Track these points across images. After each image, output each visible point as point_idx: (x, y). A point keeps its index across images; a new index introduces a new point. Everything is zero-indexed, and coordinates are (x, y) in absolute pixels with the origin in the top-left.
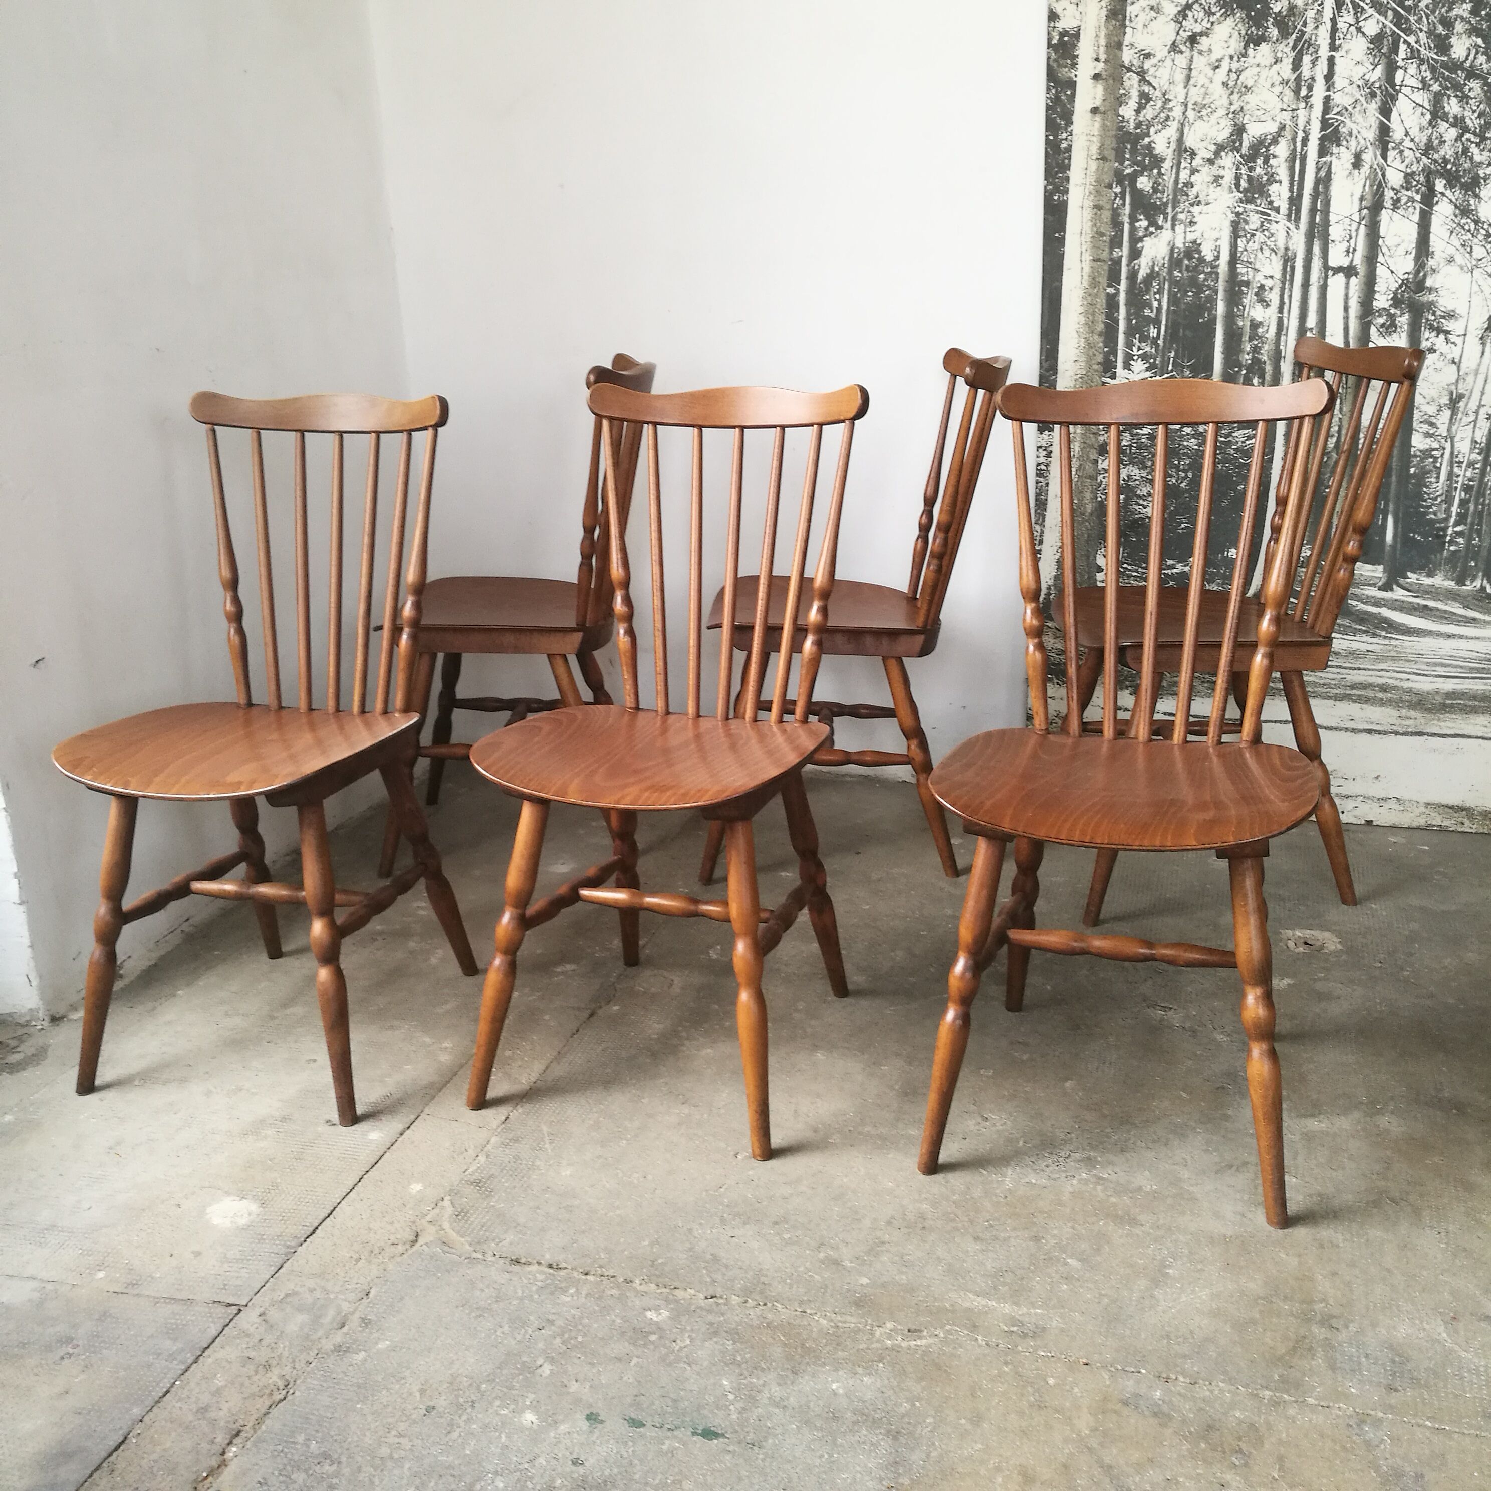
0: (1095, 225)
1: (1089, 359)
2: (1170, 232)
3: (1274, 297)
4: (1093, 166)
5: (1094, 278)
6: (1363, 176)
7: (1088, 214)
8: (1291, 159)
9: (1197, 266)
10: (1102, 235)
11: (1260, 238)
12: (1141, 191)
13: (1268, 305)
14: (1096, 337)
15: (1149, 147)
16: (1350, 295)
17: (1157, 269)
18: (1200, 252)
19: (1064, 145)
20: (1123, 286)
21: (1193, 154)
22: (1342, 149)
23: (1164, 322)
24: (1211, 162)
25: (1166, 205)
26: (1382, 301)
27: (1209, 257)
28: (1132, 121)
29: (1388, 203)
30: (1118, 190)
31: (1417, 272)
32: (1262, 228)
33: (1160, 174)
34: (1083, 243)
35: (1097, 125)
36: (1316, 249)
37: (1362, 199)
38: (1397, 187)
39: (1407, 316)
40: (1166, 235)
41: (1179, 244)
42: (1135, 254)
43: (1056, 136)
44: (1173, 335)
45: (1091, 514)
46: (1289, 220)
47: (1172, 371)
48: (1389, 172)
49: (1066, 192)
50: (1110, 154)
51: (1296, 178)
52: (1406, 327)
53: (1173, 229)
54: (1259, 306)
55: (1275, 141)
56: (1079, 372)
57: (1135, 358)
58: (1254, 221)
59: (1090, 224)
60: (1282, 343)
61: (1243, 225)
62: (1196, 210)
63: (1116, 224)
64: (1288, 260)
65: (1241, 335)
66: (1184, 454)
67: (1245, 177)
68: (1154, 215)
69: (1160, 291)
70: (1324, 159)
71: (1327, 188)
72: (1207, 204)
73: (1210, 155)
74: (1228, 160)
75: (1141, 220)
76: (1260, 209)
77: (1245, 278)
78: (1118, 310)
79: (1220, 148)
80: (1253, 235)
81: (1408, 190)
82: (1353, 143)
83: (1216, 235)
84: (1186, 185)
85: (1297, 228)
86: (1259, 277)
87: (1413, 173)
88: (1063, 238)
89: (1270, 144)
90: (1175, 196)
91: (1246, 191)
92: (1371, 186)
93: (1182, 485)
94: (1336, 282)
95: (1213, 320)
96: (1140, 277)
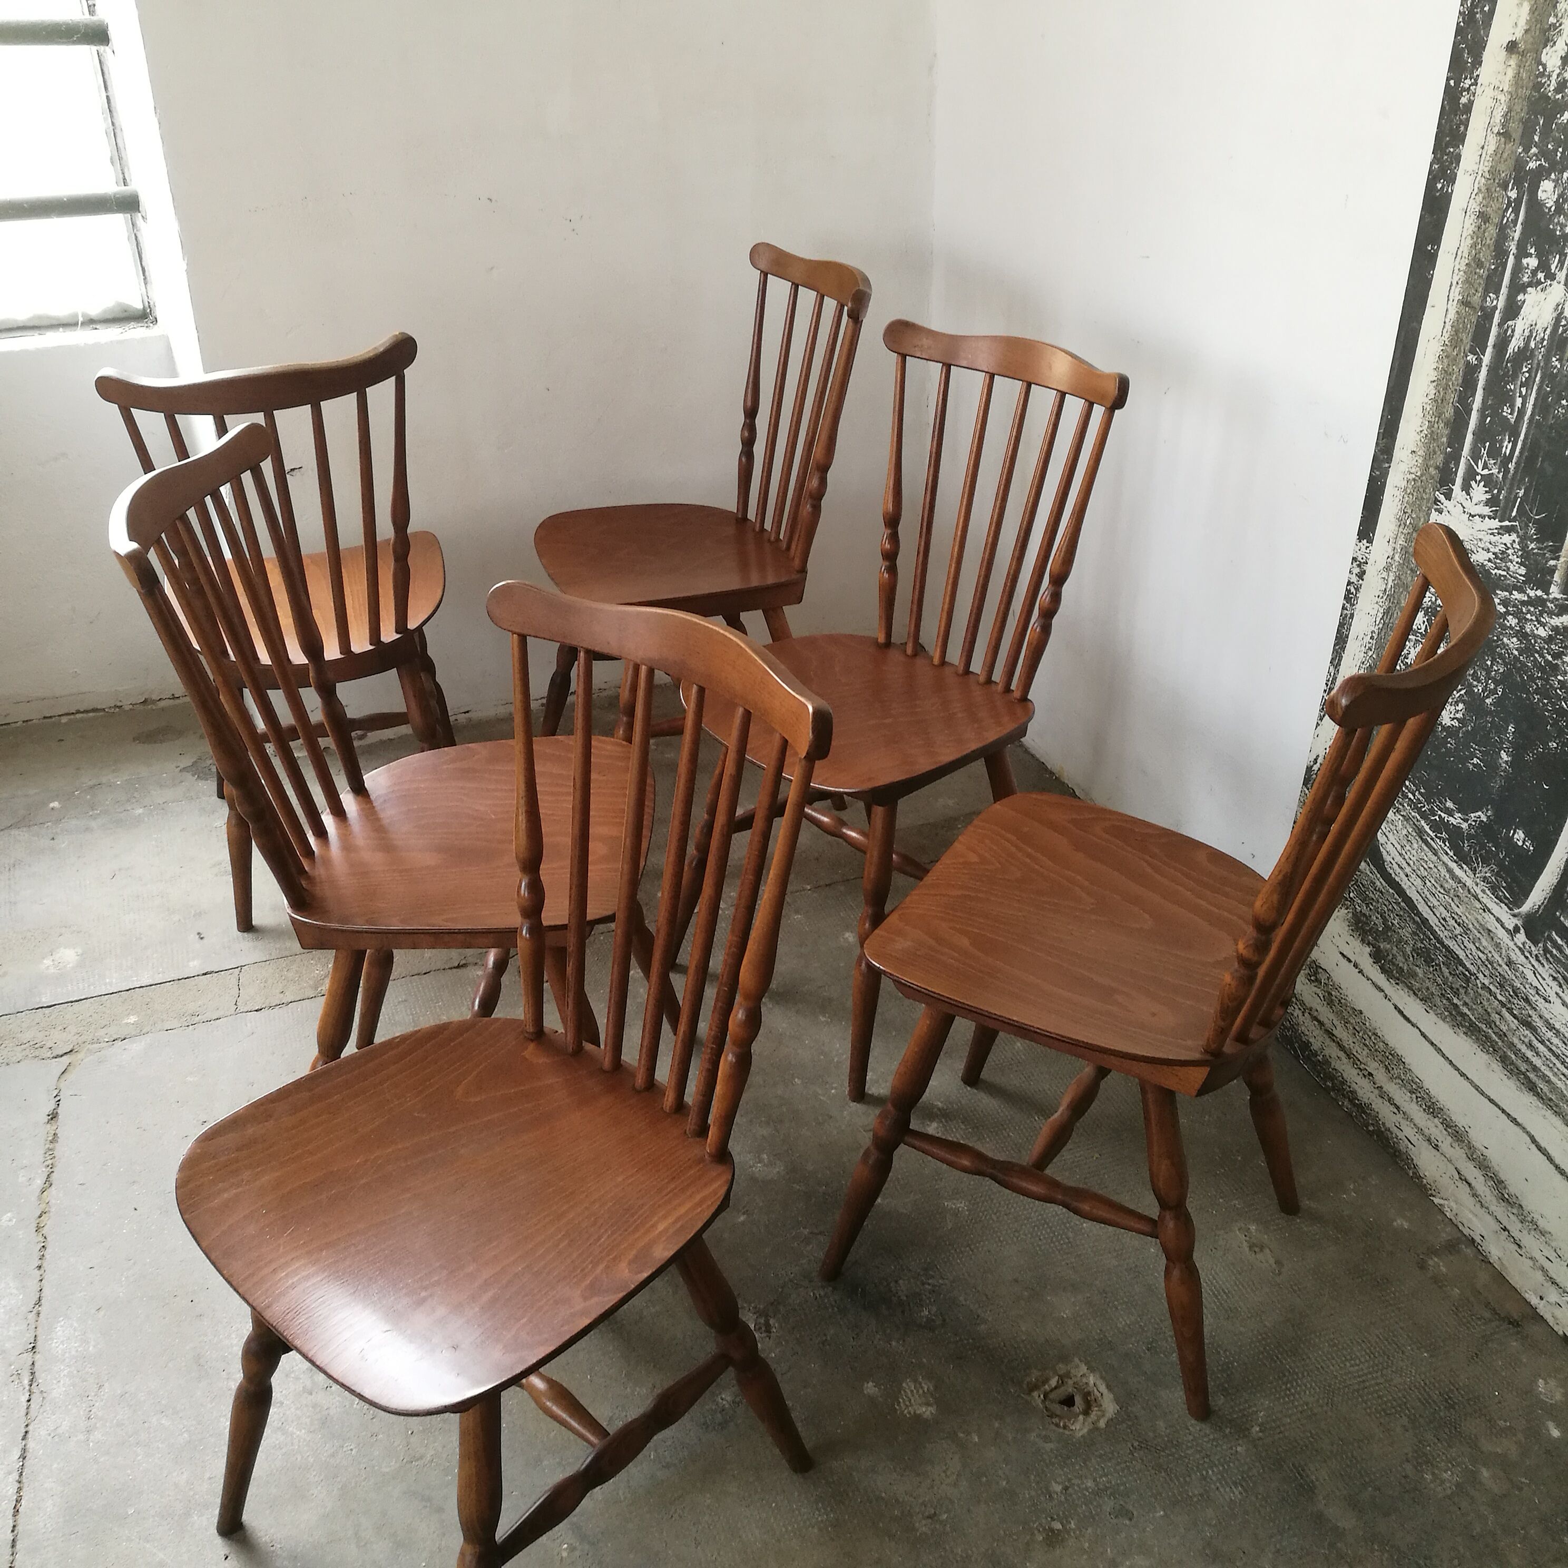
0: (1475, 246)
1: (1429, 456)
2: (1562, 288)
4: (1492, 144)
5: (1457, 332)
7: (1470, 224)
10: (1480, 264)
12: (1540, 206)
14: (1442, 425)
17: (1532, 345)
19: (1464, 100)
20: (1487, 359)
23: (1522, 436)
28: (1554, 76)
30: (1513, 194)
34: (1457, 271)
35: (1510, 73)
40: (1556, 292)
42: (1512, 310)
43: (1457, 83)
44: (1528, 462)
47: (1514, 520)
49: (1453, 179)
50: (1516, 129)
56: (1413, 470)
57: (1478, 478)
59: (1469, 242)
63: (1500, 253)
66: (1501, 656)
68: (1549, 252)
69: (1528, 384)
75: (1530, 255)
78: (1473, 395)
88: (1436, 255)
93: (1488, 701)
96: (1510, 350)
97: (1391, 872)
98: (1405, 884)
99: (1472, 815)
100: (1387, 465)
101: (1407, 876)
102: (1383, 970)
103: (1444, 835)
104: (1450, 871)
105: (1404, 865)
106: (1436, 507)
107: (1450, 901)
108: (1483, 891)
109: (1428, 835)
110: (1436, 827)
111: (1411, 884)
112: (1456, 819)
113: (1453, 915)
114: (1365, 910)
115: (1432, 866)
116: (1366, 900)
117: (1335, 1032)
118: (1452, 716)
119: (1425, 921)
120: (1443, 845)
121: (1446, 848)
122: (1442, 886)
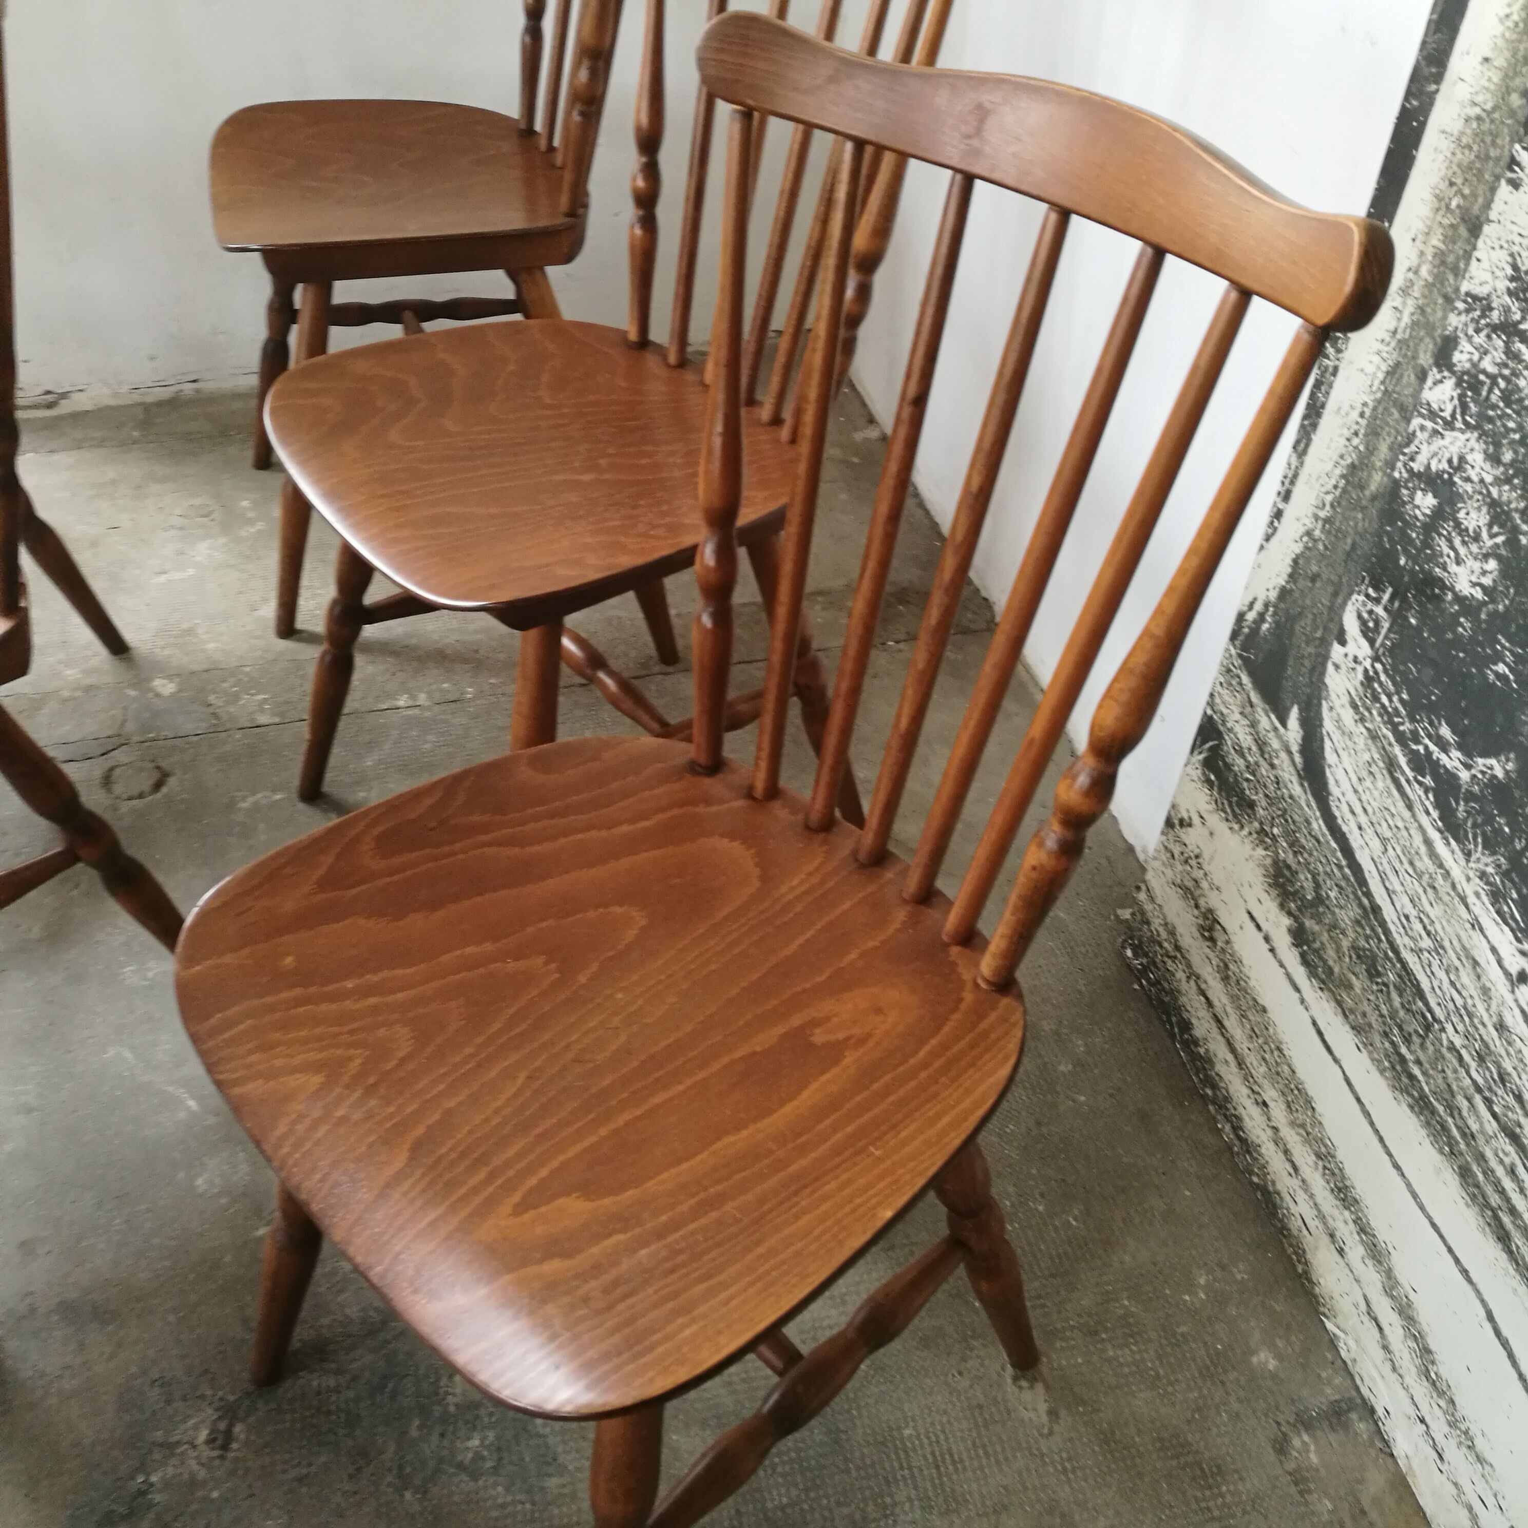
45: (1374, 498)
56: (1480, 99)
97: (1337, 813)
98: (1355, 839)
99: (1480, 760)
100: (1433, 87)
101: (1360, 828)
102: (1305, 962)
103: (1428, 781)
104: (1428, 842)
105: (1358, 809)
106: (1510, 175)
107: (1420, 891)
108: (1477, 895)
109: (1403, 773)
110: (1417, 763)
111: (1363, 843)
112: (1452, 760)
113: (1422, 916)
114: (1290, 859)
115: (1400, 824)
116: (1295, 845)
117: (1226, 1023)
118: (1474, 579)
119: (1376, 910)
120: (1423, 797)
121: (1427, 803)
122: (1411, 863)
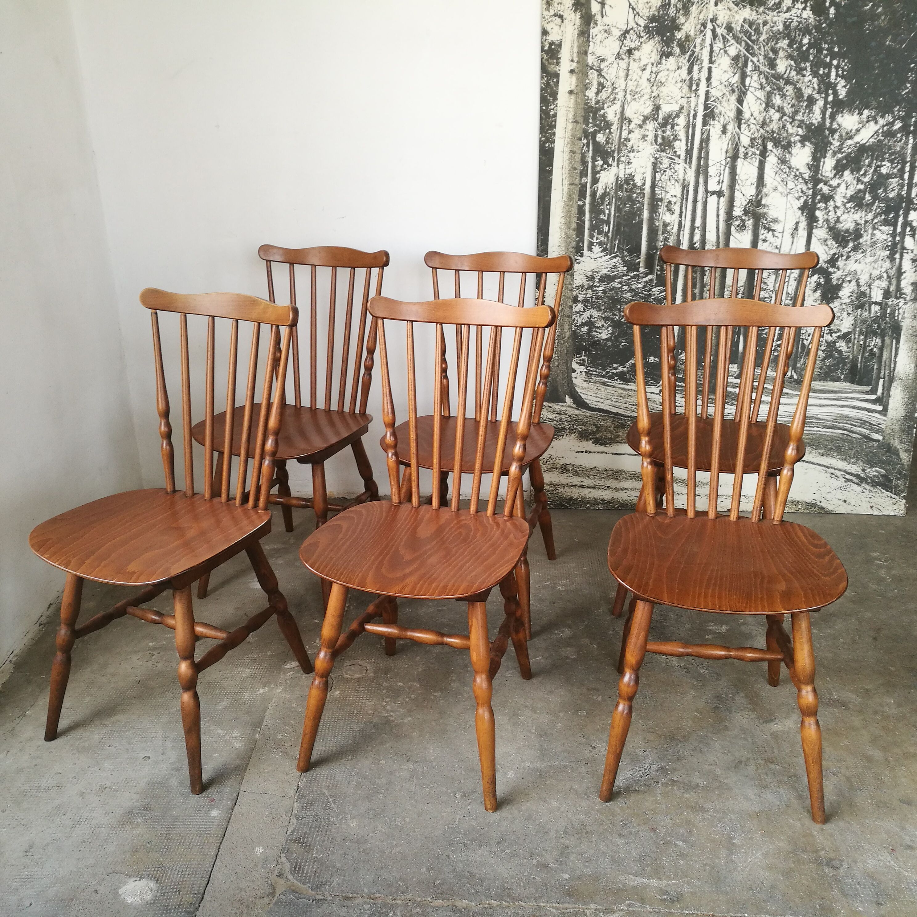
0: (571, 163)
1: (568, 244)
2: (616, 168)
3: (676, 208)
4: (570, 126)
5: (570, 196)
6: (727, 138)
7: (567, 156)
8: (687, 127)
9: (632, 189)
10: (575, 169)
11: (669, 172)
12: (599, 143)
13: (673, 213)
14: (571, 231)
15: (604, 116)
16: (720, 208)
17: (608, 190)
18: (634, 181)
19: (552, 113)
20: (588, 200)
21: (630, 121)
22: (716, 122)
23: (612, 223)
24: (640, 126)
25: (613, 151)
26: (738, 212)
27: (639, 184)
28: (593, 99)
29: (741, 155)
30: (585, 141)
31: (757, 195)
32: (670, 167)
33: (610, 133)
34: (564, 174)
35: (572, 101)
36: (701, 180)
37: (727, 152)
38: (746, 146)
39: (751, 221)
40: (614, 170)
41: (621, 175)
42: (595, 181)
43: (547, 107)
44: (617, 231)
45: (569, 338)
46: (686, 163)
47: (616, 253)
48: (742, 137)
49: (553, 142)
50: (581, 120)
51: (690, 138)
52: (751, 227)
53: (618, 166)
54: (668, 214)
55: (678, 116)
56: (561, 253)
57: (595, 244)
58: (666, 163)
59: (568, 162)
60: (681, 236)
61: (659, 165)
62: (631, 155)
63: (584, 162)
64: (685, 187)
65: (657, 230)
66: (623, 302)
67: (660, 136)
68: (607, 157)
69: (610, 204)
70: (706, 128)
71: (707, 145)
72: (638, 152)
73: (640, 122)
74: (651, 126)
75: (598, 160)
76: (669, 156)
77: (660, 197)
78: (584, 215)
79: (646, 119)
80: (665, 171)
81: (752, 147)
82: (722, 119)
83: (643, 170)
84: (626, 140)
85: (690, 168)
86: (668, 196)
87: (755, 139)
88: (552, 170)
89: (675, 117)
90: (619, 147)
91: (661, 145)
92: (732, 144)
93: (622, 320)
94: (712, 200)
95: (641, 222)
96: (598, 195)
97: (593, 406)
98: (602, 406)
99: (627, 363)
101: (601, 403)
102: (601, 444)
103: (616, 378)
104: (623, 389)
105: (600, 400)
107: (626, 399)
109: (609, 382)
110: (611, 377)
111: (604, 405)
112: (621, 369)
113: (630, 404)
114: (584, 428)
115: (614, 392)
116: (583, 424)
117: (584, 484)
118: (606, 334)
119: (617, 414)
120: (616, 382)
122: (621, 397)
